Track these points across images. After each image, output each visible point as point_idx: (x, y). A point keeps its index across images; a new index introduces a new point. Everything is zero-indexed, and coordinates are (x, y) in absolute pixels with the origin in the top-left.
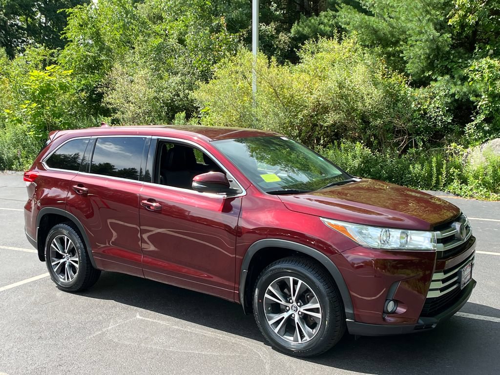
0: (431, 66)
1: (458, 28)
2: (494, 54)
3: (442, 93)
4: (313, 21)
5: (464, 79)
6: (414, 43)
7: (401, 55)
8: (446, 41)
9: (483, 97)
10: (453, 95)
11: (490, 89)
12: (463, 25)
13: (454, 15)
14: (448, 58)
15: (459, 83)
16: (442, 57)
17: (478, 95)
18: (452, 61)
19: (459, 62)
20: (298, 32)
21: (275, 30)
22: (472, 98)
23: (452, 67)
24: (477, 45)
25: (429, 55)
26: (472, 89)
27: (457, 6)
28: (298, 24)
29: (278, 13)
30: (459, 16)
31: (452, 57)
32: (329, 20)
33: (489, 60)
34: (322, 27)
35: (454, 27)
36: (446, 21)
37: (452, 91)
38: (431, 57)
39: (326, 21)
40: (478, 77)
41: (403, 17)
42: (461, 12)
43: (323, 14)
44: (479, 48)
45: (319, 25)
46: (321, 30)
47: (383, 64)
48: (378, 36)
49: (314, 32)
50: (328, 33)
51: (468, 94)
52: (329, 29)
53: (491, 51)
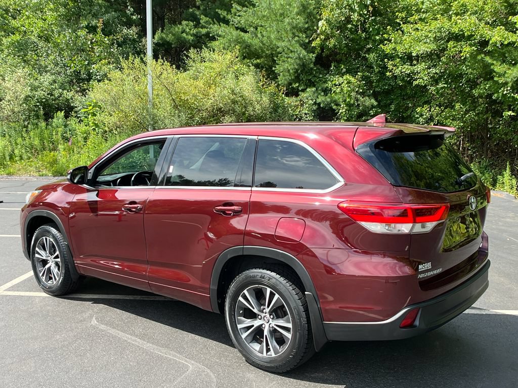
0: (297, 79)
1: (318, 50)
2: (346, 71)
3: (311, 102)
4: (176, 29)
5: (326, 91)
6: (286, 60)
7: (273, 69)
8: (311, 59)
9: (342, 106)
10: (319, 104)
11: (348, 100)
12: (322, 47)
13: (316, 38)
14: (312, 74)
15: (323, 94)
16: (306, 72)
17: (337, 105)
18: (315, 76)
19: (320, 77)
20: (162, 39)
21: (136, 34)
22: (334, 107)
23: (315, 81)
24: (333, 64)
25: (297, 70)
26: (334, 99)
27: (319, 31)
28: (162, 32)
29: (134, 17)
30: (321, 40)
31: (314, 72)
32: (190, 30)
34: (184, 35)
35: (316, 49)
36: (310, 42)
37: (319, 101)
38: (299, 71)
39: (188, 30)
40: (338, 90)
41: (272, 36)
42: (323, 37)
43: (184, 23)
44: (335, 66)
45: (182, 33)
46: (185, 38)
47: (263, 76)
48: (250, 51)
49: (178, 39)
50: (191, 41)
51: (330, 104)
52: (190, 38)
53: (344, 70)
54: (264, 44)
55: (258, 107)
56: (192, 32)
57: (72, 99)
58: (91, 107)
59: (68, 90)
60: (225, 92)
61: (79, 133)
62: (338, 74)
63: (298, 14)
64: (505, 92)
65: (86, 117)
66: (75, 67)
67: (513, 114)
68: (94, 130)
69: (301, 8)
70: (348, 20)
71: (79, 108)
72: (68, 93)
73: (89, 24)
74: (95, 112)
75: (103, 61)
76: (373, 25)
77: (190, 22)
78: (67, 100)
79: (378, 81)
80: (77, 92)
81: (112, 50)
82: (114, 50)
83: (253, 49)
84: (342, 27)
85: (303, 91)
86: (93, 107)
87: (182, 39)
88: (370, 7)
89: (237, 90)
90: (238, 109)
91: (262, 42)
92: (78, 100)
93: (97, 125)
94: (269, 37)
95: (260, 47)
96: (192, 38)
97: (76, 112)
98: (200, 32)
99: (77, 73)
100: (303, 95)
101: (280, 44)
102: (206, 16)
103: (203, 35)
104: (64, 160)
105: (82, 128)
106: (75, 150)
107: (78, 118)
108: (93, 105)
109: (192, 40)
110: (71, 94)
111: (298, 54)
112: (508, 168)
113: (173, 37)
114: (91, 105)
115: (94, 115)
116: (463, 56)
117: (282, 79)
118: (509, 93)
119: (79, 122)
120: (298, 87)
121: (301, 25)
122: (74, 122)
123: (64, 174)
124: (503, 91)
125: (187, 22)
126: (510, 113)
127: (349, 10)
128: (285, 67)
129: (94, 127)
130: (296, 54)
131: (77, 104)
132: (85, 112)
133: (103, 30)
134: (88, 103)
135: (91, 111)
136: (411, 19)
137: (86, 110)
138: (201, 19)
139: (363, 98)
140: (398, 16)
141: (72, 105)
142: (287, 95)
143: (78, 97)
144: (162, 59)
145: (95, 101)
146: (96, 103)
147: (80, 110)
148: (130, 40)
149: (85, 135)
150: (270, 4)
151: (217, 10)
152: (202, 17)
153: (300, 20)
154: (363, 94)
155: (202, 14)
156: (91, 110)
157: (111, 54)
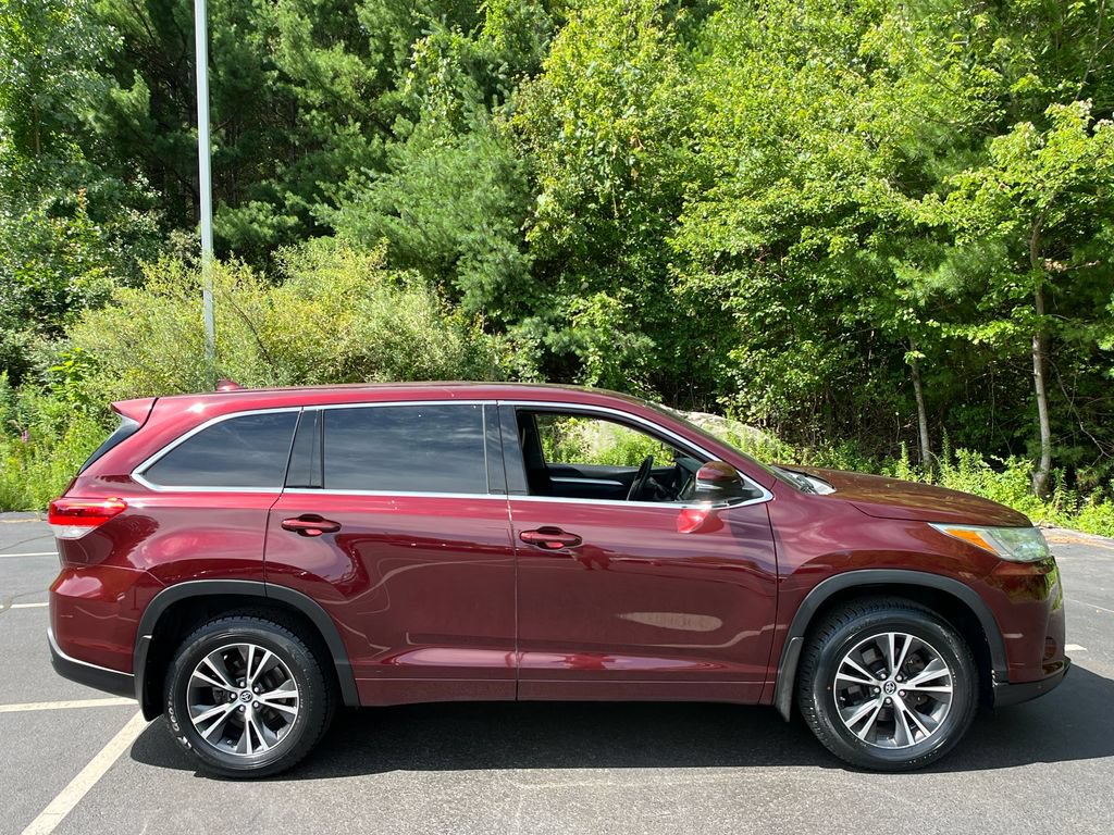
0: (498, 302)
2: (590, 288)
3: (531, 343)
4: (240, 214)
5: (559, 324)
6: (478, 265)
7: (453, 283)
8: (526, 265)
9: (590, 350)
10: (549, 347)
11: (603, 339)
13: (532, 227)
14: (526, 292)
15: (552, 328)
16: (516, 290)
17: (583, 348)
18: (532, 296)
19: (542, 298)
21: (157, 224)
22: (578, 352)
23: (533, 305)
24: (562, 275)
25: (499, 285)
26: (576, 338)
27: (537, 214)
29: (150, 195)
30: (541, 230)
31: (531, 289)
32: (267, 217)
33: (605, 297)
34: (255, 226)
36: (523, 234)
37: (547, 341)
39: (262, 218)
40: (585, 321)
41: (446, 223)
42: (546, 224)
43: (254, 204)
44: (565, 278)
45: (251, 223)
46: (256, 231)
47: (441, 295)
48: (401, 250)
49: (242, 234)
50: (268, 239)
51: (569, 346)
52: (268, 232)
53: (586, 285)
54: (428, 238)
55: (439, 353)
56: (269, 221)
57: (26, 347)
58: (70, 363)
59: (16, 328)
60: (372, 324)
61: (45, 417)
62: (574, 293)
63: (494, 182)
64: (905, 318)
65: (58, 382)
66: (32, 283)
67: (922, 356)
68: (79, 409)
69: (500, 172)
70: (590, 196)
71: (43, 365)
72: (17, 335)
73: (58, 201)
74: (80, 373)
75: (94, 271)
76: (633, 205)
77: (265, 203)
78: (16, 349)
79: (650, 304)
80: (37, 331)
81: (111, 250)
82: (116, 250)
83: (406, 248)
84: (579, 208)
85: (513, 323)
86: (76, 362)
87: (252, 233)
88: (633, 170)
89: (395, 321)
90: (400, 358)
91: (425, 234)
92: (40, 350)
93: (84, 399)
94: (439, 225)
95: (420, 243)
96: (271, 232)
97: (34, 373)
98: (285, 222)
99: (36, 295)
100: (515, 331)
101: (462, 236)
102: (295, 193)
103: (290, 228)
104: (12, 477)
105: (52, 405)
106: (37, 452)
107: (44, 383)
108: (74, 357)
109: (271, 237)
110: (22, 338)
111: (504, 255)
112: (903, 454)
113: (233, 230)
114: (69, 359)
115: (77, 377)
116: (832, 252)
117: (468, 302)
118: (911, 319)
119: (44, 393)
120: (500, 316)
121: (502, 203)
122: (33, 394)
123: (12, 506)
124: (902, 315)
125: (260, 203)
126: (916, 354)
127: (595, 175)
128: (474, 280)
129: (78, 403)
130: (499, 254)
131: (35, 356)
132: (55, 373)
133: (90, 211)
134: (62, 354)
135: (70, 371)
136: (711, 193)
137: (57, 368)
138: (285, 199)
139: (625, 335)
140: (685, 189)
141: (27, 358)
142: (488, 330)
143: (41, 342)
144: (237, 258)
145: (78, 349)
146: (82, 353)
147: (45, 368)
148: (144, 234)
149: (59, 420)
150: (436, 164)
151: (317, 183)
152: (289, 194)
153: (499, 194)
154: (623, 328)
155: (288, 189)
156: (70, 367)
157: (108, 257)
